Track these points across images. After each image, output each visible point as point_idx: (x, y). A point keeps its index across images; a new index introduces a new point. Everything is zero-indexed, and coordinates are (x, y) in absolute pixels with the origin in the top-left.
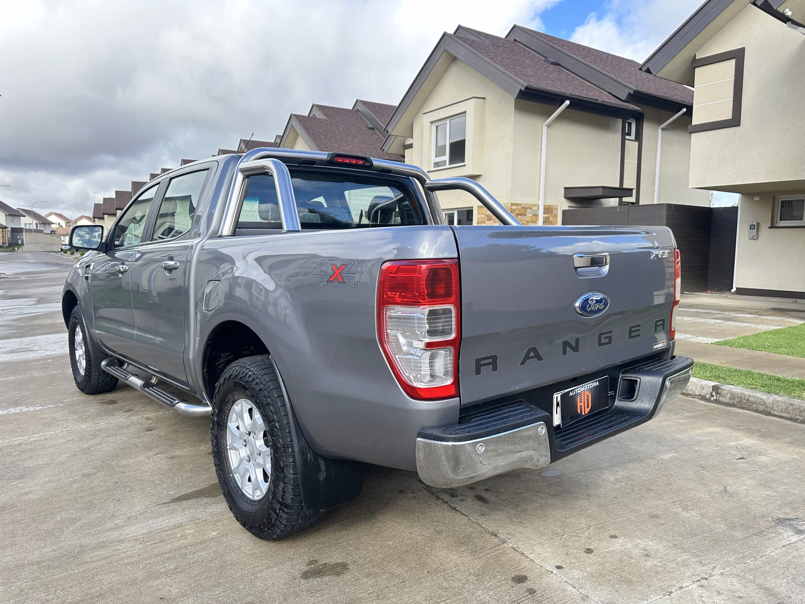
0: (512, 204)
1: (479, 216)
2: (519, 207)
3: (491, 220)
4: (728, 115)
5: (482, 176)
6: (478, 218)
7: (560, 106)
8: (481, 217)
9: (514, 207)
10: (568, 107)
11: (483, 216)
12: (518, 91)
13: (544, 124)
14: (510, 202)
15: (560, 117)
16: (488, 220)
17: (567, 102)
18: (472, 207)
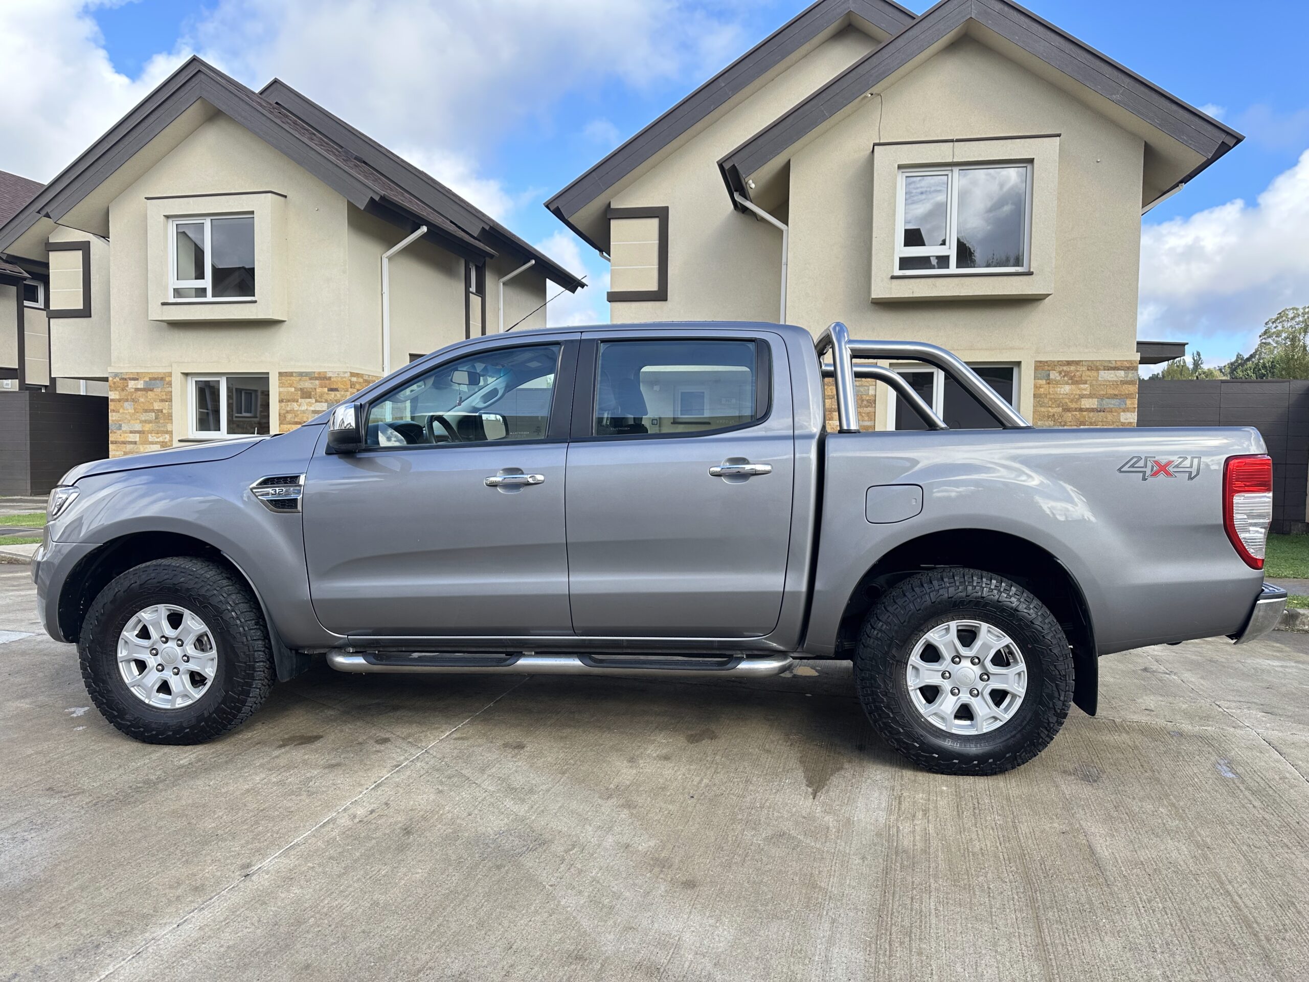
0: (352, 374)
1: (281, 389)
2: (361, 380)
3: (310, 398)
4: (653, 286)
5: (286, 323)
6: (280, 393)
7: (412, 232)
8: (288, 392)
9: (354, 379)
10: (424, 236)
11: (293, 389)
12: (368, 200)
13: (385, 255)
14: (349, 370)
15: (407, 250)
16: (302, 398)
17: (424, 229)
18: (268, 373)
